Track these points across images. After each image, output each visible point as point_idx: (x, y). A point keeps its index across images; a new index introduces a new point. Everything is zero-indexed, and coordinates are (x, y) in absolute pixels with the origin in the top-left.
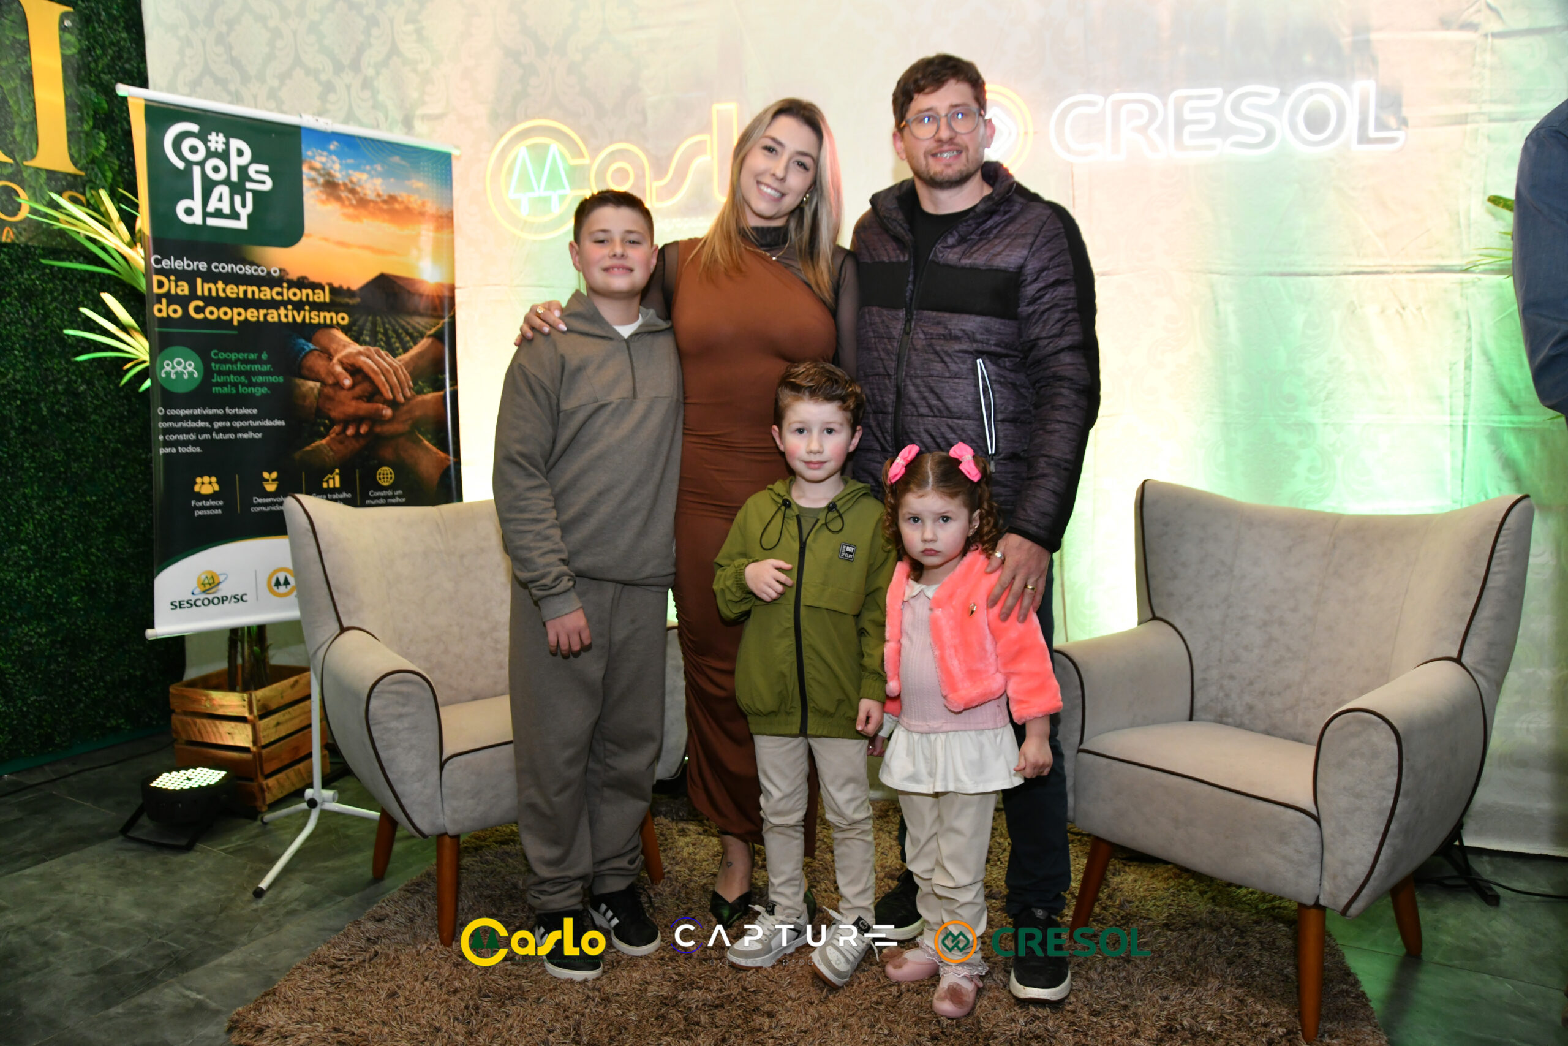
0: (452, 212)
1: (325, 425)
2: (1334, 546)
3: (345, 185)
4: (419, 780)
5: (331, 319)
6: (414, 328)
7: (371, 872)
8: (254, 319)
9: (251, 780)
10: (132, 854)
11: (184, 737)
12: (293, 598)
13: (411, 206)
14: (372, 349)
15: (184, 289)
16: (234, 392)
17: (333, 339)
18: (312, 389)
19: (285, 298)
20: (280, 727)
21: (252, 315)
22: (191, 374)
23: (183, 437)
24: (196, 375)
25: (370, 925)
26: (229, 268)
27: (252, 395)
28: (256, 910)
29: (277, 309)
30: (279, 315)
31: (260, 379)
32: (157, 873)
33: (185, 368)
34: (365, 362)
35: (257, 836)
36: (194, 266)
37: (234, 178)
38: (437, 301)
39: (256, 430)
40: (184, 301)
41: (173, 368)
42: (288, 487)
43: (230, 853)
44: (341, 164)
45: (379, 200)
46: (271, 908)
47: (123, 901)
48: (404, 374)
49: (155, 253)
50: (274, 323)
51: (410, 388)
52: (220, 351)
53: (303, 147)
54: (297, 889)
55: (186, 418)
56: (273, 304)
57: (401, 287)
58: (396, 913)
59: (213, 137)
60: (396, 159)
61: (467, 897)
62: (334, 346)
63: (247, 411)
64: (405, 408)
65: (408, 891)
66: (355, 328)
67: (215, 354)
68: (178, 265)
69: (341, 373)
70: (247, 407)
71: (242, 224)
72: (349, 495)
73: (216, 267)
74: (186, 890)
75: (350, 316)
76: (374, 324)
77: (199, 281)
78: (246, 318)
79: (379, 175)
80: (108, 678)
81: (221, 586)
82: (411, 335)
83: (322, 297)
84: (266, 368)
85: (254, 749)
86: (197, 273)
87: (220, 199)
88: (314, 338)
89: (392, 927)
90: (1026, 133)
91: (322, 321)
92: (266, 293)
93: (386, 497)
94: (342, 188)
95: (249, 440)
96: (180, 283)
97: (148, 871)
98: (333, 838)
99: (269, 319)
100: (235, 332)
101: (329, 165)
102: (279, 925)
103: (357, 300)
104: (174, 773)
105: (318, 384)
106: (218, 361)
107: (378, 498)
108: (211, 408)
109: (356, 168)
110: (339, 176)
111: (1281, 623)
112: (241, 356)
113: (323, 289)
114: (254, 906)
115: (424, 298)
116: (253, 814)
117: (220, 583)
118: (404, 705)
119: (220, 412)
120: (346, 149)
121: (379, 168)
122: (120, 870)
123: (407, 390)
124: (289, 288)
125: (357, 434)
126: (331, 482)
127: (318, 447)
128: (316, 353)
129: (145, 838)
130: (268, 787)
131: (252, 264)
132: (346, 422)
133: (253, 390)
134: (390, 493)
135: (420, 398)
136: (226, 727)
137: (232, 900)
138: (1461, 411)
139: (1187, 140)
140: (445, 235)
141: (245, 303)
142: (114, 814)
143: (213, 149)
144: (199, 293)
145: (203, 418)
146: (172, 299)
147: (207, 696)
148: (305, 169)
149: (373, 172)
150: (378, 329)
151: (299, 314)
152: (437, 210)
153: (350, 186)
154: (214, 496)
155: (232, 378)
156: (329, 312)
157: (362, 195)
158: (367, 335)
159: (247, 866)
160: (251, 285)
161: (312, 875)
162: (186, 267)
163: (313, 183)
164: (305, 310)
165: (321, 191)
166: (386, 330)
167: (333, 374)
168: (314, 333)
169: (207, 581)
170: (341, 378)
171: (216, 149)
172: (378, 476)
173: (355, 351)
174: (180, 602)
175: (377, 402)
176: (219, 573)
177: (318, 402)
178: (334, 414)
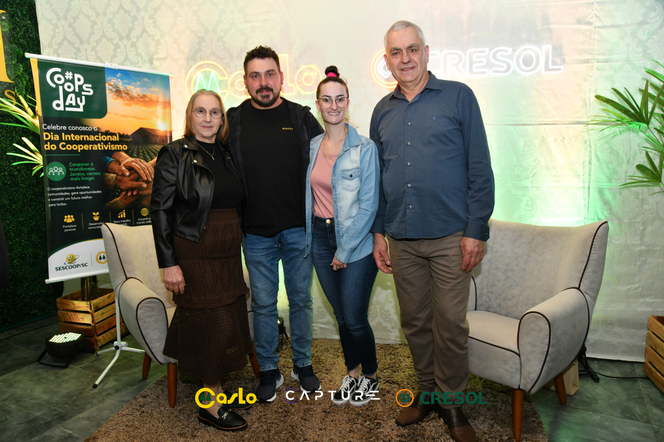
0: (170, 101)
1: (118, 192)
2: (533, 239)
3: (124, 91)
4: (159, 342)
6: (155, 150)
7: (142, 376)
8: (87, 149)
9: (92, 337)
10: (42, 370)
11: (63, 320)
12: (106, 264)
13: (152, 99)
14: (138, 159)
15: (57, 138)
16: (80, 180)
17: (121, 156)
18: (113, 177)
19: (100, 140)
20: (103, 315)
21: (86, 147)
22: (61, 173)
23: (58, 199)
24: (63, 174)
25: (141, 399)
26: (76, 128)
27: (87, 181)
28: (94, 394)
29: (97, 144)
30: (98, 147)
31: (90, 174)
32: (53, 378)
33: (58, 171)
34: (135, 165)
35: (94, 361)
36: (61, 128)
37: (77, 90)
38: (165, 138)
39: (89, 195)
40: (57, 143)
41: (53, 171)
42: (105, 219)
43: (83, 369)
44: (122, 83)
45: (139, 97)
46: (100, 392)
47: (38, 391)
48: (151, 169)
49: (44, 123)
50: (96, 150)
52: (73, 163)
53: (106, 76)
54: (111, 384)
55: (60, 191)
56: (95, 143)
57: (149, 133)
58: (152, 394)
59: (67, 73)
60: (146, 79)
62: (121, 159)
63: (85, 188)
65: (157, 384)
66: (130, 151)
67: (71, 164)
68: (54, 128)
69: (125, 170)
70: (85, 186)
71: (81, 110)
72: (129, 221)
73: (70, 128)
74: (65, 385)
75: (128, 146)
76: (138, 149)
77: (63, 134)
78: (84, 149)
79: (139, 86)
81: (76, 260)
82: (154, 153)
83: (116, 138)
84: (93, 169)
85: (93, 324)
86: (62, 131)
87: (71, 100)
88: (113, 156)
89: (150, 400)
92: (92, 138)
93: (145, 221)
95: (86, 199)
96: (55, 135)
97: (49, 377)
98: (126, 361)
99: (94, 148)
100: (80, 155)
101: (117, 83)
102: (104, 400)
103: (131, 139)
104: (59, 335)
105: (115, 175)
106: (73, 167)
107: (142, 221)
108: (70, 187)
109: (129, 84)
110: (121, 88)
111: (512, 271)
112: (82, 165)
113: (116, 135)
114: (93, 392)
115: (159, 137)
116: (93, 351)
117: (76, 259)
118: (152, 312)
119: (74, 188)
120: (124, 76)
121: (138, 83)
122: (37, 378)
123: (153, 176)
124: (101, 136)
125: (132, 194)
126: (122, 215)
127: (115, 201)
128: (114, 162)
129: (47, 363)
130: (99, 340)
131: (85, 126)
132: (127, 190)
133: (88, 178)
134: (147, 219)
136: (81, 315)
137: (84, 389)
138: (588, 181)
139: (474, 70)
140: (167, 110)
141: (83, 142)
142: (35, 352)
143: (67, 79)
144: (63, 139)
145: (67, 191)
146: (52, 142)
147: (72, 303)
148: (107, 85)
149: (136, 85)
150: (140, 151)
151: (106, 146)
152: (164, 100)
153: (126, 91)
154: (72, 223)
155: (79, 174)
156: (119, 145)
157: (131, 95)
158: (135, 154)
159: (91, 374)
160: (86, 135)
161: (117, 377)
162: (57, 129)
163: (111, 91)
164: (108, 144)
165: (114, 94)
166: (143, 151)
167: (121, 171)
168: (113, 154)
169: (70, 259)
170: (125, 172)
171: (69, 78)
172: (141, 212)
173: (130, 161)
174: (59, 268)
175: (140, 181)
176: (75, 255)
177: (115, 182)
178: (122, 187)
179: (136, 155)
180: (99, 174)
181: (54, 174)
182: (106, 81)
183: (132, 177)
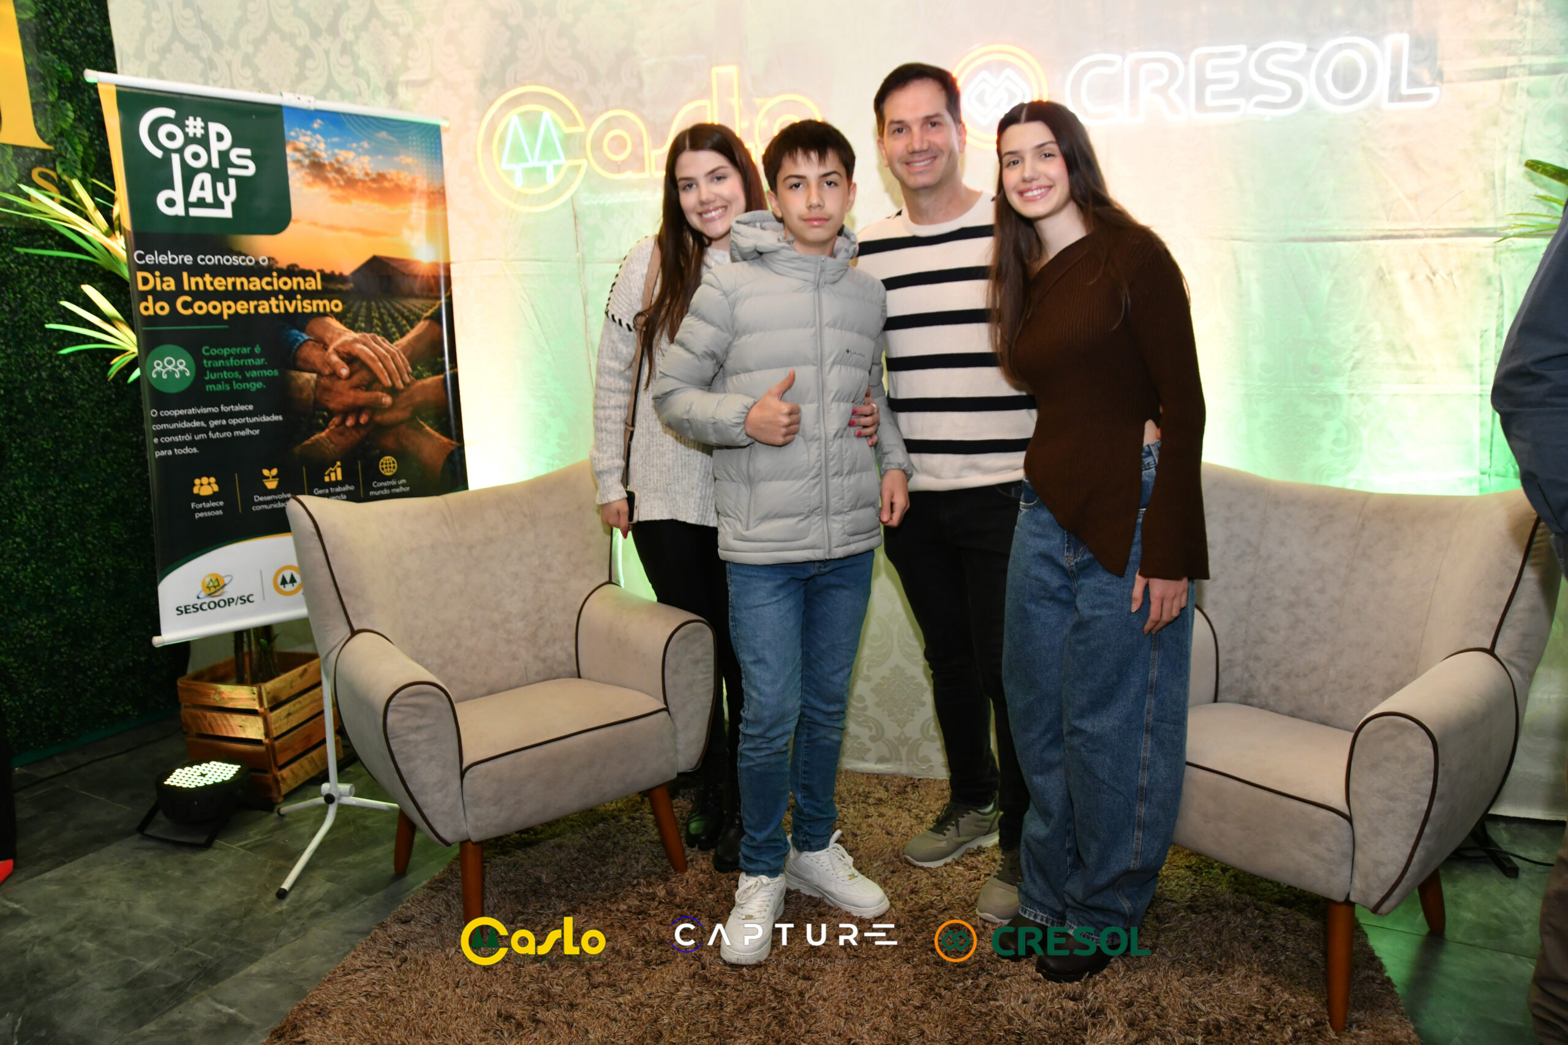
0: (443, 187)
1: (324, 418)
2: (1363, 526)
3: (331, 164)
4: (440, 791)
6: (410, 311)
7: (393, 867)
8: (245, 312)
9: (266, 772)
10: (151, 853)
11: (195, 730)
12: (300, 595)
13: (400, 183)
14: (368, 335)
15: (170, 284)
16: (228, 388)
17: (328, 328)
18: (308, 381)
19: (276, 288)
20: (291, 717)
21: (242, 307)
22: (182, 373)
23: (177, 439)
24: (188, 374)
25: (397, 928)
26: (215, 260)
27: (246, 391)
28: (280, 913)
29: (268, 300)
30: (270, 306)
31: (254, 374)
33: (176, 367)
34: (361, 350)
35: (274, 830)
36: (179, 259)
37: (216, 164)
38: (432, 281)
39: (252, 426)
40: (170, 297)
41: (164, 367)
42: (293, 485)
43: (250, 850)
44: (326, 143)
45: (367, 179)
46: (296, 910)
47: (145, 905)
48: (402, 360)
49: (137, 249)
50: (266, 314)
51: (408, 374)
52: (211, 347)
53: (286, 127)
54: (319, 888)
55: (181, 418)
56: (263, 295)
57: (394, 269)
58: (421, 914)
59: (190, 122)
60: (383, 134)
61: (491, 893)
62: (329, 335)
63: (243, 408)
64: (405, 394)
65: (432, 889)
66: (349, 315)
67: (207, 351)
68: (162, 259)
69: (337, 362)
70: (243, 404)
71: (227, 213)
72: (352, 488)
73: (202, 260)
74: (209, 892)
75: (343, 303)
76: (369, 309)
77: (185, 275)
78: (236, 312)
79: (367, 152)
80: (112, 666)
81: (226, 588)
82: (407, 319)
83: (313, 284)
84: (260, 362)
85: (266, 741)
86: (183, 267)
87: (202, 188)
88: (308, 327)
89: (419, 930)
92: (257, 284)
93: (390, 487)
94: (329, 168)
95: (246, 437)
96: (165, 279)
97: (169, 872)
98: (350, 830)
99: (260, 310)
100: (227, 327)
101: (313, 145)
102: (305, 929)
103: (351, 285)
104: (187, 769)
105: (315, 376)
106: (210, 358)
107: (382, 488)
108: (206, 407)
109: (343, 146)
110: (325, 156)
111: (1308, 604)
112: (233, 351)
113: (314, 276)
114: (278, 908)
115: (419, 279)
116: (269, 806)
117: (225, 585)
118: (421, 717)
119: (215, 410)
120: (331, 127)
121: (366, 145)
122: (140, 872)
123: (406, 375)
124: (279, 278)
125: (357, 423)
126: (333, 475)
127: (317, 440)
128: (310, 343)
129: (161, 836)
130: (283, 779)
131: (239, 254)
132: (345, 413)
133: (248, 385)
134: (394, 483)
135: (420, 383)
136: (237, 720)
137: (256, 901)
139: (1209, 102)
140: (438, 212)
141: (235, 295)
142: (129, 809)
143: (191, 135)
144: (186, 288)
145: (198, 417)
146: (158, 295)
147: (216, 689)
148: (289, 151)
149: (360, 150)
150: (373, 314)
151: (291, 303)
152: (428, 186)
153: (336, 165)
154: (213, 497)
155: (225, 375)
156: (322, 300)
157: (349, 174)
158: (362, 322)
159: (269, 864)
160: (240, 276)
161: (333, 871)
162: (171, 262)
163: (298, 166)
164: (296, 299)
165: (307, 173)
166: (381, 315)
167: (329, 364)
168: (307, 323)
169: (211, 584)
170: (338, 367)
171: (195, 134)
172: (380, 466)
173: (351, 339)
174: (185, 607)
175: (376, 390)
176: (223, 575)
177: (315, 394)
178: (332, 405)
179: (363, 325)
180: (276, 373)
181: (165, 377)
182: (286, 139)
183: (356, 379)
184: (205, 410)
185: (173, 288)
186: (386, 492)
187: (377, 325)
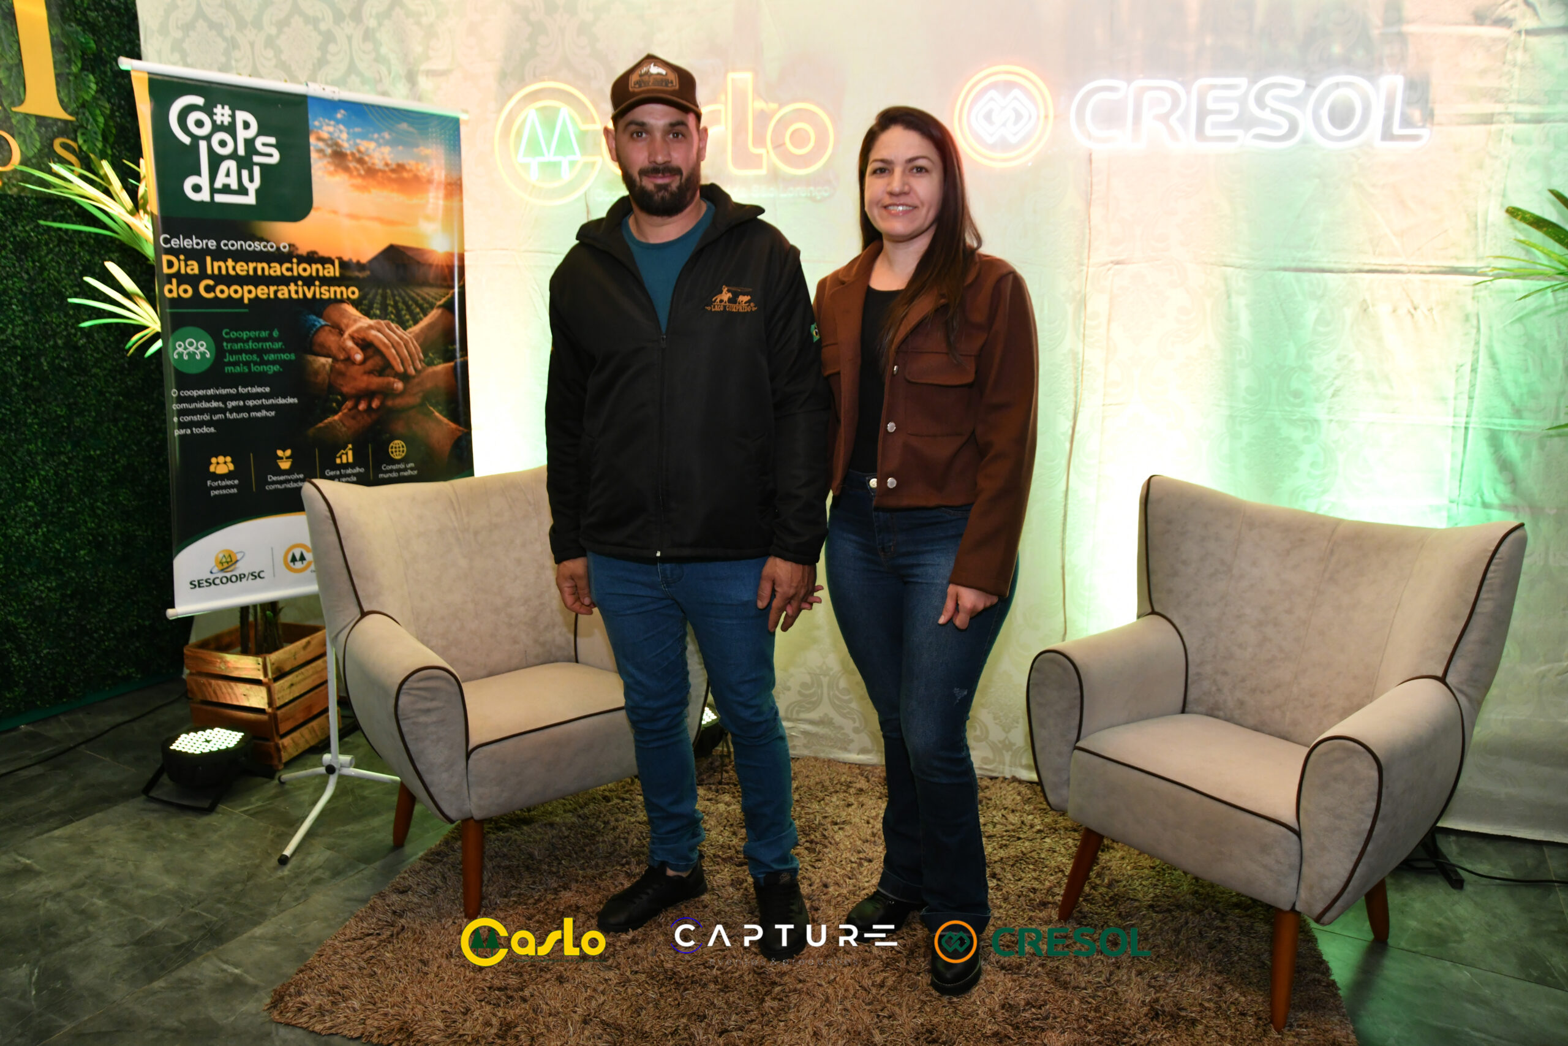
0: (460, 179)
1: (337, 401)
2: (1332, 551)
3: (353, 154)
4: (446, 770)
5: (342, 293)
6: (424, 299)
7: (391, 838)
8: (265, 296)
9: (267, 740)
10: (156, 815)
11: (200, 697)
12: (310, 574)
13: (419, 174)
14: (382, 322)
15: (194, 268)
16: (247, 370)
17: (344, 313)
18: (324, 365)
19: (295, 274)
20: (294, 688)
21: (262, 292)
22: (203, 354)
23: (195, 418)
24: (208, 356)
25: (395, 897)
26: (238, 245)
27: (264, 374)
28: (281, 878)
29: (288, 285)
30: (289, 292)
31: (272, 357)
32: (182, 836)
33: (197, 348)
34: (376, 336)
35: (275, 796)
36: (203, 244)
37: (241, 151)
38: (446, 271)
39: (268, 408)
40: (193, 281)
41: (185, 348)
42: (307, 468)
43: (251, 815)
44: (348, 133)
45: (387, 169)
46: (297, 876)
47: (152, 866)
48: (415, 347)
49: (164, 233)
50: (284, 300)
51: (420, 360)
52: (231, 330)
53: (310, 116)
54: (319, 856)
55: (200, 399)
56: (283, 281)
57: (410, 258)
58: (418, 884)
59: (218, 110)
60: (404, 126)
62: (345, 321)
63: (259, 390)
64: (416, 380)
65: (428, 861)
66: (366, 302)
67: (227, 334)
68: (187, 243)
69: (352, 348)
70: (260, 386)
71: (250, 199)
72: (362, 470)
73: (225, 245)
74: (214, 856)
75: (360, 290)
76: (384, 297)
77: (209, 259)
78: (257, 296)
79: (387, 143)
80: (118, 629)
81: (238, 564)
82: (421, 307)
83: (332, 271)
84: (278, 345)
85: (269, 710)
86: (207, 251)
87: (228, 175)
88: (325, 313)
89: (416, 900)
90: (1046, 117)
91: (332, 296)
92: (276, 269)
93: (398, 471)
94: (350, 158)
95: (262, 418)
96: (189, 263)
97: (174, 834)
98: (350, 799)
99: (280, 295)
100: (246, 310)
101: (336, 135)
102: (306, 896)
103: (367, 273)
104: (192, 734)
105: (330, 360)
106: (230, 340)
107: (391, 471)
108: (224, 388)
109: (364, 136)
110: (347, 146)
111: (1276, 623)
112: (252, 334)
113: (333, 263)
114: (280, 874)
115: (433, 269)
116: (270, 773)
117: (237, 561)
118: (431, 700)
119: (233, 391)
120: (353, 118)
121: (387, 135)
122: (145, 833)
123: (418, 362)
124: (298, 264)
125: (369, 406)
126: (344, 457)
127: (330, 423)
128: (327, 328)
129: (165, 798)
130: (284, 747)
131: (261, 240)
132: (358, 397)
133: (265, 368)
134: (402, 466)
135: (431, 370)
136: (242, 688)
137: (258, 866)
138: (1465, 414)
140: (455, 204)
141: (256, 280)
142: (135, 770)
143: (219, 122)
144: (209, 272)
145: (217, 398)
146: (182, 278)
147: (221, 658)
148: (312, 140)
149: (381, 141)
150: (388, 302)
151: (309, 289)
152: (446, 176)
153: (358, 155)
154: (229, 476)
155: (244, 357)
156: (339, 286)
157: (369, 164)
158: (377, 309)
159: (271, 830)
160: (261, 262)
161: (333, 840)
162: (195, 246)
163: (321, 155)
164: (315, 286)
165: (329, 163)
166: (396, 302)
167: (344, 350)
168: (325, 309)
169: (224, 560)
170: (352, 353)
171: (222, 122)
172: (390, 450)
173: (366, 325)
174: (199, 581)
175: (388, 376)
176: (235, 551)
177: (330, 378)
178: (346, 389)
179: (378, 312)
180: (293, 357)
181: (186, 358)
182: (311, 128)
183: (369, 364)
184: (224, 391)
185: (196, 271)
186: (395, 475)
187: (392, 313)
